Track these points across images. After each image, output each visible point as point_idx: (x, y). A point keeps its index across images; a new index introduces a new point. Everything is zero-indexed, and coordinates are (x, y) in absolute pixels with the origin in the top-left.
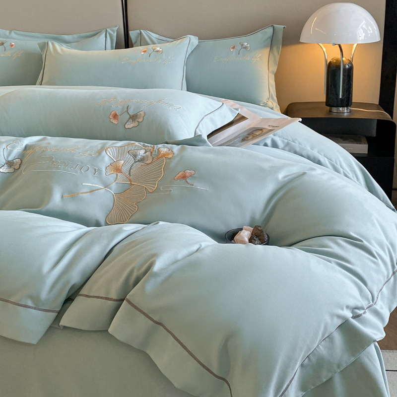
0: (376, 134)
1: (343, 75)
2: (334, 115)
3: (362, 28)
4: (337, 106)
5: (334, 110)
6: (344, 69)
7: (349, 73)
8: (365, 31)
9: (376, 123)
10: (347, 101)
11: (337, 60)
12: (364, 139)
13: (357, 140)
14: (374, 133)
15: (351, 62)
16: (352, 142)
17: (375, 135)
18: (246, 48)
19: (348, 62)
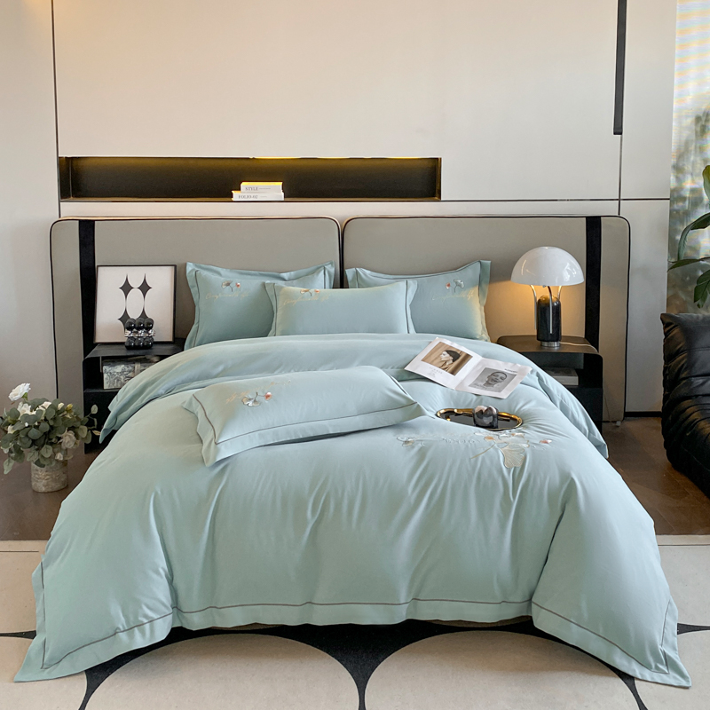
0: (584, 366)
1: (552, 312)
2: (546, 350)
3: (568, 270)
4: (548, 341)
5: (546, 344)
6: (553, 307)
7: (557, 310)
8: (570, 273)
9: (582, 357)
10: (557, 336)
11: (546, 299)
12: (574, 372)
13: (568, 373)
14: (581, 365)
15: (558, 300)
16: (563, 375)
17: (582, 368)
18: (460, 285)
19: (555, 300)
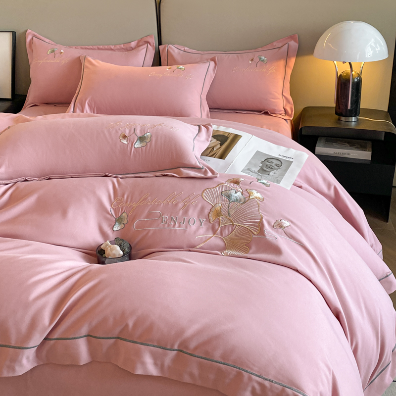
1: (352, 88)
3: (371, 46)
4: (346, 116)
5: (343, 119)
6: (353, 83)
7: (358, 86)
8: (373, 49)
10: (356, 111)
11: (347, 74)
15: (359, 76)
17: (383, 139)
19: (356, 76)
